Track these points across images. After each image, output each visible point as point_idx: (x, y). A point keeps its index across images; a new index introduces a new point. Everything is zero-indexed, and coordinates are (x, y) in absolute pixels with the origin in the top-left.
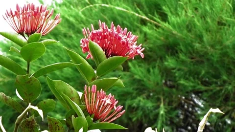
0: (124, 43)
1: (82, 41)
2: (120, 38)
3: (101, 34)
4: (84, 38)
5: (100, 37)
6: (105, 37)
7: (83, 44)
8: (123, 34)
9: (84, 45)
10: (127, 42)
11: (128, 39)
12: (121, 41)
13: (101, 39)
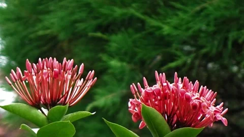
0: (195, 106)
1: (131, 103)
2: (188, 99)
3: (159, 92)
4: (133, 98)
5: (159, 97)
6: (165, 97)
7: (132, 107)
8: (194, 90)
9: (134, 109)
10: (200, 103)
11: (202, 98)
12: (191, 103)
13: (160, 100)
